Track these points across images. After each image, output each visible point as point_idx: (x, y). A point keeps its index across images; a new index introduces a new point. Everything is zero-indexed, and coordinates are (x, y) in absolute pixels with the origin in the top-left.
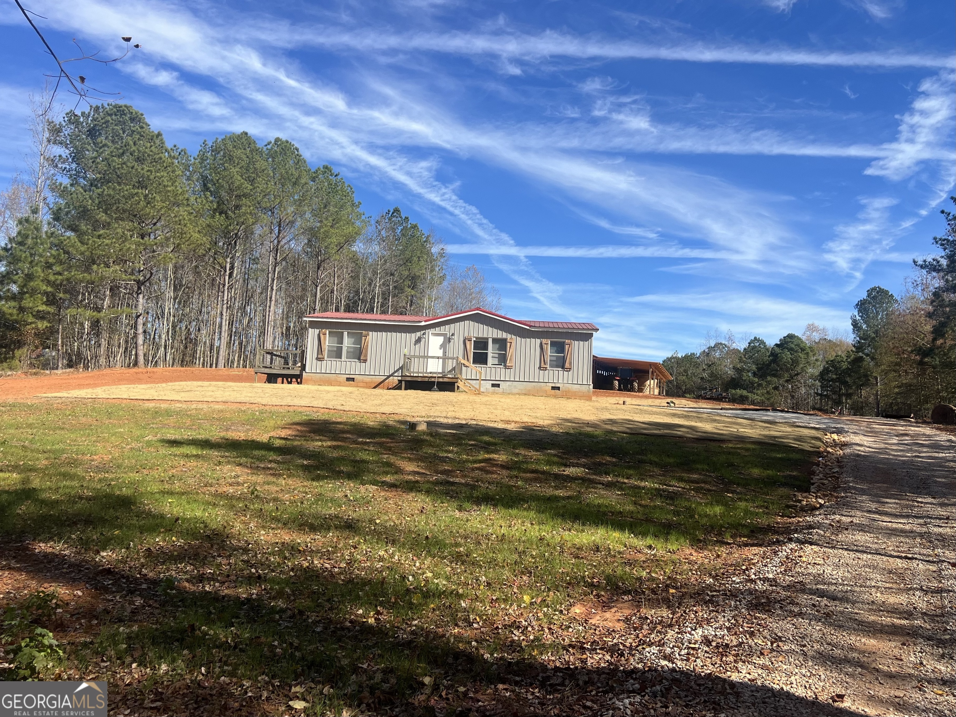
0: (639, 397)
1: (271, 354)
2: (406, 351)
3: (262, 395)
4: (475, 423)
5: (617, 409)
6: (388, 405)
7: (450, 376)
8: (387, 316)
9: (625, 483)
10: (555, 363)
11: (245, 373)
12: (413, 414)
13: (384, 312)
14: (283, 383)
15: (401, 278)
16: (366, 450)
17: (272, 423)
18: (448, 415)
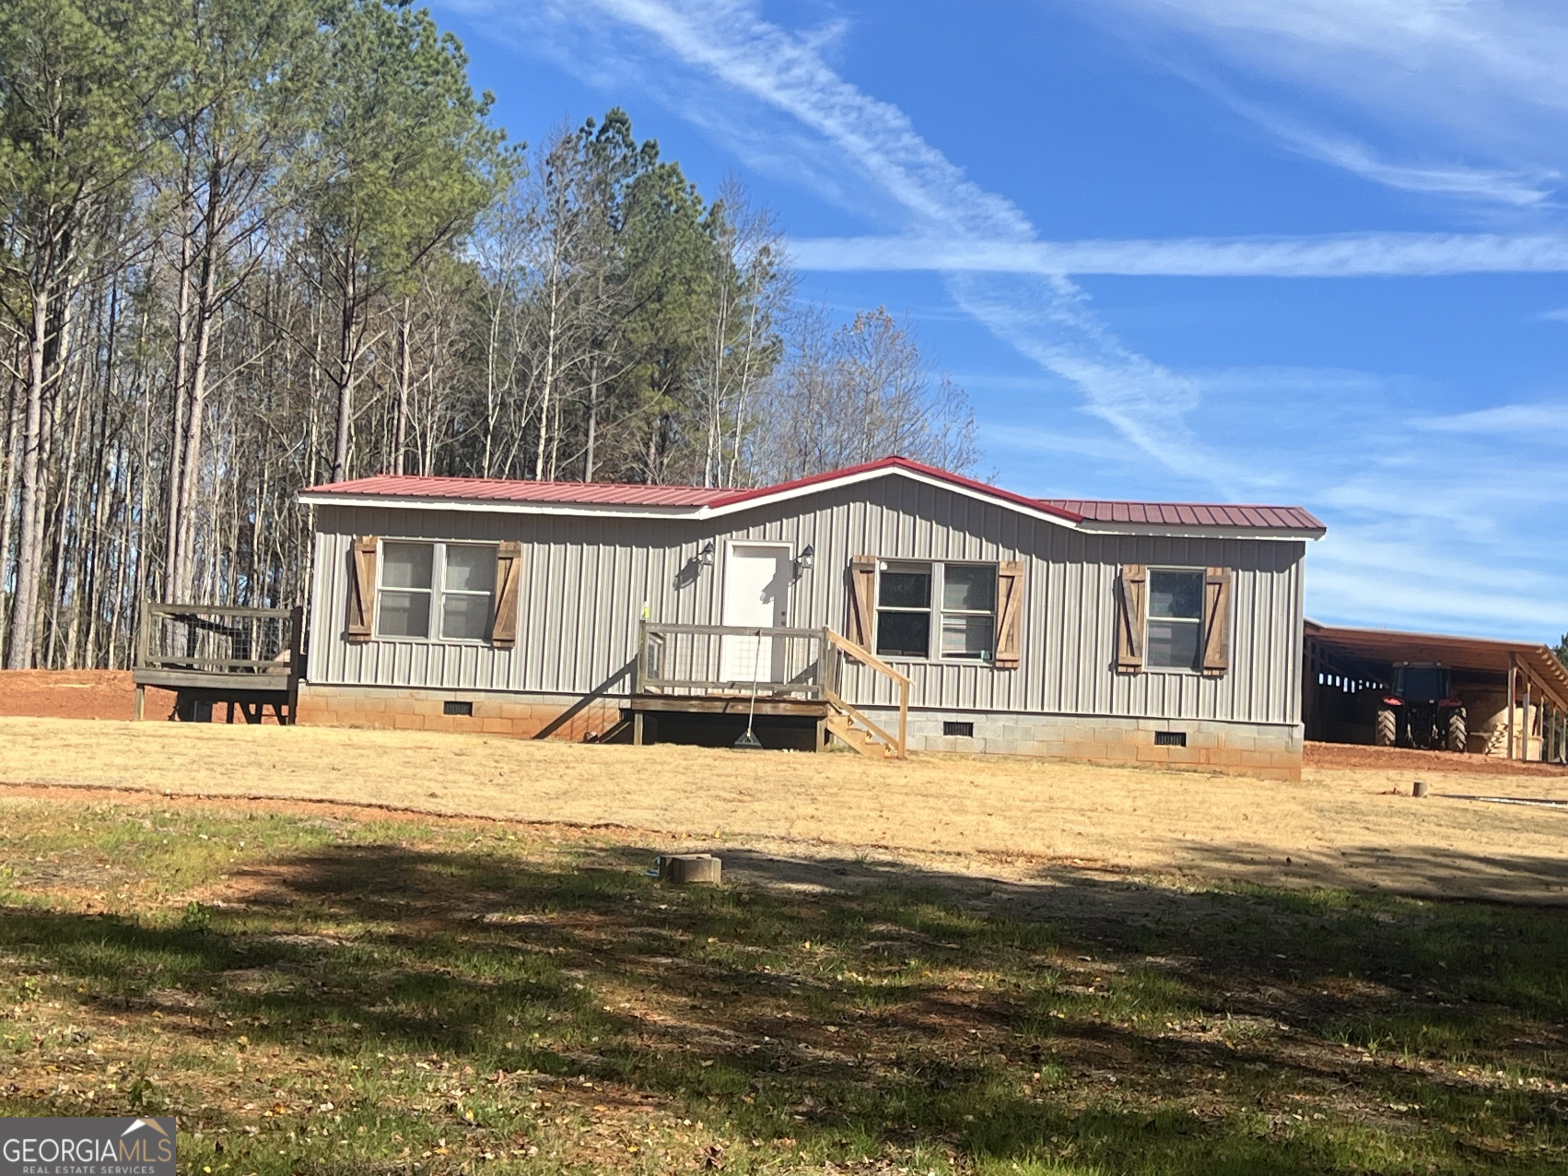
0: (1470, 768)
1: (189, 619)
2: (647, 610)
3: (161, 760)
4: (888, 858)
5: (1393, 813)
6: (589, 797)
7: (800, 696)
8: (582, 488)
9: (1423, 1074)
10: (1167, 649)
11: (103, 687)
12: (672, 827)
13: (571, 475)
14: (230, 720)
15: (628, 357)
16: (514, 951)
17: (197, 856)
18: (794, 833)
